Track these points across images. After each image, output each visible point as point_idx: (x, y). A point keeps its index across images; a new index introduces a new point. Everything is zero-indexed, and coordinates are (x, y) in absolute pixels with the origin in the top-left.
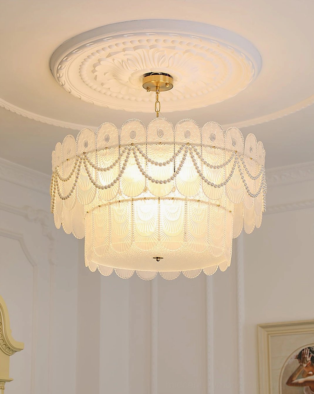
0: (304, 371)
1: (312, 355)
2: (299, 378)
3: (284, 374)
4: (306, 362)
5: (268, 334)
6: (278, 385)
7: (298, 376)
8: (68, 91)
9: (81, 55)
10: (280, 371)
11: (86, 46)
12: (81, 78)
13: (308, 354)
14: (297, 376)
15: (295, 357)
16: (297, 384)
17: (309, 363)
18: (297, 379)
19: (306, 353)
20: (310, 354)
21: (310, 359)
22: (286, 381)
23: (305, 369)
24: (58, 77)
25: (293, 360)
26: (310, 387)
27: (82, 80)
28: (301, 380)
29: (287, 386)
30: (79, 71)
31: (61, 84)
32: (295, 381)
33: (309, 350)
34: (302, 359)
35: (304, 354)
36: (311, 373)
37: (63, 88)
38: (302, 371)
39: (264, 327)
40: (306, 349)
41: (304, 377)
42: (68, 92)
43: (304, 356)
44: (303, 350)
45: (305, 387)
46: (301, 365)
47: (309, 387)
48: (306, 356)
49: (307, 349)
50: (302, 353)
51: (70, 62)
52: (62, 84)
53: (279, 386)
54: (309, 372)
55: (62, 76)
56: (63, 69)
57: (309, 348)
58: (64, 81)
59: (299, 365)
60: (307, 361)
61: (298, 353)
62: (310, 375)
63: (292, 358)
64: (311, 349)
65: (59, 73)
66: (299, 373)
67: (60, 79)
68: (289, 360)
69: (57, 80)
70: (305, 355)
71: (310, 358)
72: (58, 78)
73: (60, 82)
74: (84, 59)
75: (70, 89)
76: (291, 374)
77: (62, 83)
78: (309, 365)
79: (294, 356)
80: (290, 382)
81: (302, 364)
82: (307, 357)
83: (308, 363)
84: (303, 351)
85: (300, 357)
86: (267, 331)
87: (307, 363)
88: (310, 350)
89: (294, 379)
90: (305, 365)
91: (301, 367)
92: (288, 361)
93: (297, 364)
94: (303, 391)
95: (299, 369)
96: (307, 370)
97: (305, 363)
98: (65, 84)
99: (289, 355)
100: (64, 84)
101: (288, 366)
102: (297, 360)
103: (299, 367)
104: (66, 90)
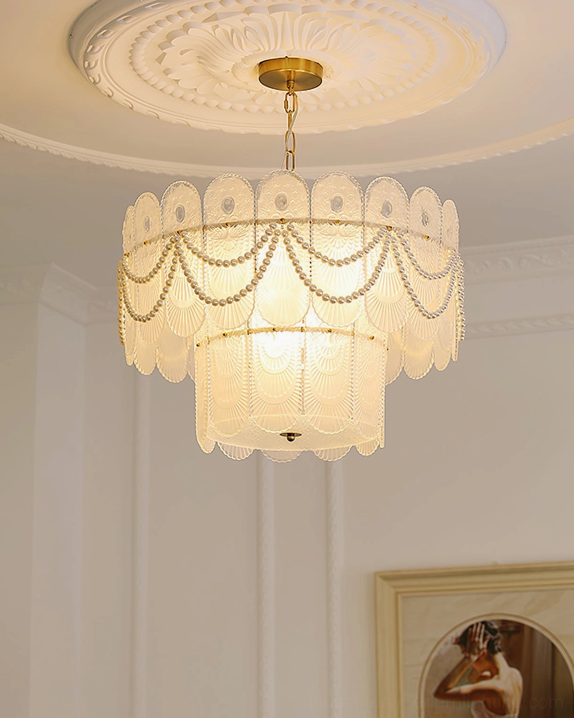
0: (474, 669)
1: (489, 636)
2: (461, 683)
3: (429, 674)
4: (476, 651)
5: (397, 593)
6: (417, 698)
7: (460, 681)
8: (105, 94)
9: (134, 25)
10: (421, 668)
11: (146, 9)
12: (132, 68)
13: (482, 636)
14: (457, 680)
15: (454, 641)
16: (459, 697)
17: (484, 654)
18: (457, 686)
19: (478, 634)
20: (485, 635)
21: (485, 646)
22: (434, 689)
23: (475, 666)
24: (86, 66)
25: (450, 646)
26: (485, 703)
27: (135, 71)
28: (466, 688)
29: (437, 700)
30: (130, 55)
31: (93, 81)
32: (454, 690)
33: (484, 626)
34: (468, 644)
35: (473, 635)
36: (487, 673)
37: (97, 87)
38: (469, 669)
39: (389, 577)
40: (477, 624)
41: (471, 682)
42: (107, 95)
43: (472, 639)
44: (472, 626)
45: (473, 703)
46: (465, 658)
47: (482, 702)
48: (477, 639)
49: (480, 625)
50: (470, 633)
51: (111, 40)
52: (95, 81)
53: (419, 700)
54: (483, 671)
55: (95, 66)
56: (98, 54)
57: (483, 623)
58: (99, 75)
59: (462, 656)
60: (479, 650)
61: (459, 632)
62: (485, 678)
63: (446, 644)
64: (489, 625)
65: (89, 61)
66: (462, 674)
67: (90, 72)
68: (441, 645)
69: (84, 72)
70: (475, 636)
71: (486, 643)
72: (85, 69)
73: (90, 78)
74: (141, 33)
75: (110, 90)
76: (443, 675)
77: (93, 78)
78: (483, 658)
79: (452, 638)
80: (442, 692)
81: (467, 655)
82: (478, 642)
83: (481, 653)
84: (470, 629)
85: (466, 640)
86: (395, 587)
87: (479, 653)
88: (487, 628)
89: (451, 685)
90: (474, 658)
91: (467, 661)
92: (438, 648)
93: (458, 655)
94: (470, 709)
95: (461, 665)
96: (478, 668)
97: (474, 654)
98: (101, 83)
99: (441, 636)
100: (97, 80)
101: (438, 659)
102: (458, 647)
103: (463, 661)
104: (102, 92)
